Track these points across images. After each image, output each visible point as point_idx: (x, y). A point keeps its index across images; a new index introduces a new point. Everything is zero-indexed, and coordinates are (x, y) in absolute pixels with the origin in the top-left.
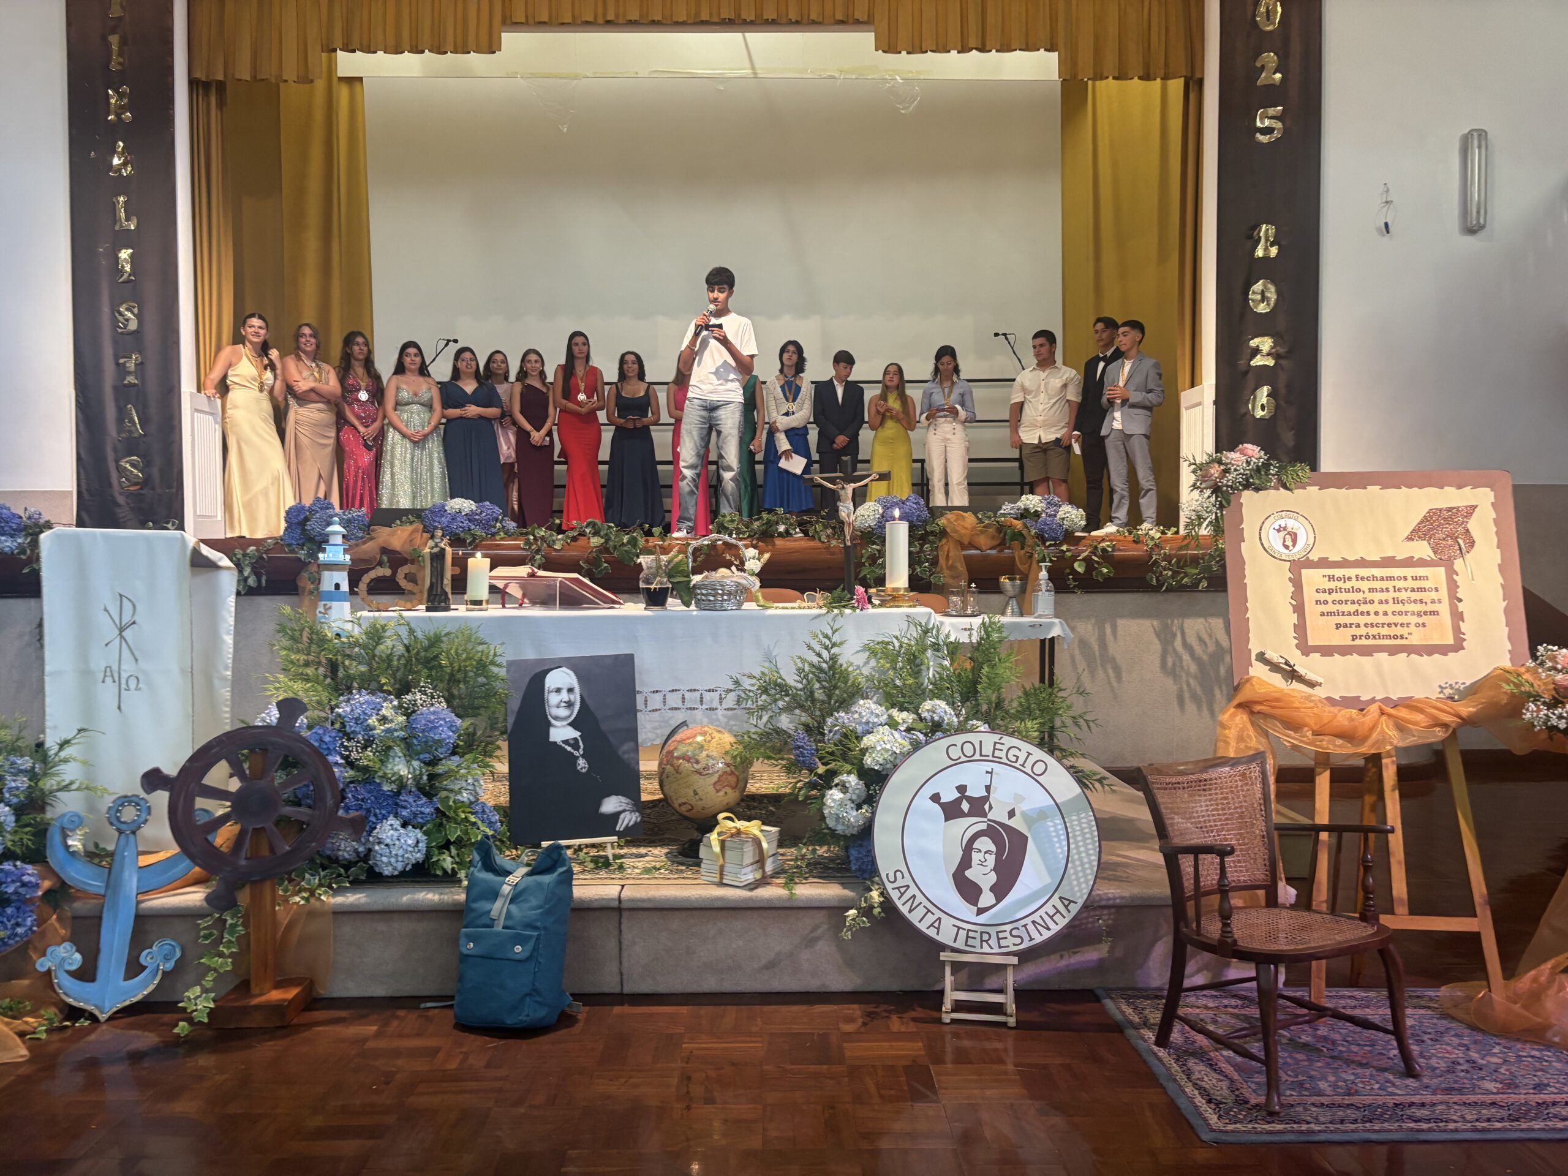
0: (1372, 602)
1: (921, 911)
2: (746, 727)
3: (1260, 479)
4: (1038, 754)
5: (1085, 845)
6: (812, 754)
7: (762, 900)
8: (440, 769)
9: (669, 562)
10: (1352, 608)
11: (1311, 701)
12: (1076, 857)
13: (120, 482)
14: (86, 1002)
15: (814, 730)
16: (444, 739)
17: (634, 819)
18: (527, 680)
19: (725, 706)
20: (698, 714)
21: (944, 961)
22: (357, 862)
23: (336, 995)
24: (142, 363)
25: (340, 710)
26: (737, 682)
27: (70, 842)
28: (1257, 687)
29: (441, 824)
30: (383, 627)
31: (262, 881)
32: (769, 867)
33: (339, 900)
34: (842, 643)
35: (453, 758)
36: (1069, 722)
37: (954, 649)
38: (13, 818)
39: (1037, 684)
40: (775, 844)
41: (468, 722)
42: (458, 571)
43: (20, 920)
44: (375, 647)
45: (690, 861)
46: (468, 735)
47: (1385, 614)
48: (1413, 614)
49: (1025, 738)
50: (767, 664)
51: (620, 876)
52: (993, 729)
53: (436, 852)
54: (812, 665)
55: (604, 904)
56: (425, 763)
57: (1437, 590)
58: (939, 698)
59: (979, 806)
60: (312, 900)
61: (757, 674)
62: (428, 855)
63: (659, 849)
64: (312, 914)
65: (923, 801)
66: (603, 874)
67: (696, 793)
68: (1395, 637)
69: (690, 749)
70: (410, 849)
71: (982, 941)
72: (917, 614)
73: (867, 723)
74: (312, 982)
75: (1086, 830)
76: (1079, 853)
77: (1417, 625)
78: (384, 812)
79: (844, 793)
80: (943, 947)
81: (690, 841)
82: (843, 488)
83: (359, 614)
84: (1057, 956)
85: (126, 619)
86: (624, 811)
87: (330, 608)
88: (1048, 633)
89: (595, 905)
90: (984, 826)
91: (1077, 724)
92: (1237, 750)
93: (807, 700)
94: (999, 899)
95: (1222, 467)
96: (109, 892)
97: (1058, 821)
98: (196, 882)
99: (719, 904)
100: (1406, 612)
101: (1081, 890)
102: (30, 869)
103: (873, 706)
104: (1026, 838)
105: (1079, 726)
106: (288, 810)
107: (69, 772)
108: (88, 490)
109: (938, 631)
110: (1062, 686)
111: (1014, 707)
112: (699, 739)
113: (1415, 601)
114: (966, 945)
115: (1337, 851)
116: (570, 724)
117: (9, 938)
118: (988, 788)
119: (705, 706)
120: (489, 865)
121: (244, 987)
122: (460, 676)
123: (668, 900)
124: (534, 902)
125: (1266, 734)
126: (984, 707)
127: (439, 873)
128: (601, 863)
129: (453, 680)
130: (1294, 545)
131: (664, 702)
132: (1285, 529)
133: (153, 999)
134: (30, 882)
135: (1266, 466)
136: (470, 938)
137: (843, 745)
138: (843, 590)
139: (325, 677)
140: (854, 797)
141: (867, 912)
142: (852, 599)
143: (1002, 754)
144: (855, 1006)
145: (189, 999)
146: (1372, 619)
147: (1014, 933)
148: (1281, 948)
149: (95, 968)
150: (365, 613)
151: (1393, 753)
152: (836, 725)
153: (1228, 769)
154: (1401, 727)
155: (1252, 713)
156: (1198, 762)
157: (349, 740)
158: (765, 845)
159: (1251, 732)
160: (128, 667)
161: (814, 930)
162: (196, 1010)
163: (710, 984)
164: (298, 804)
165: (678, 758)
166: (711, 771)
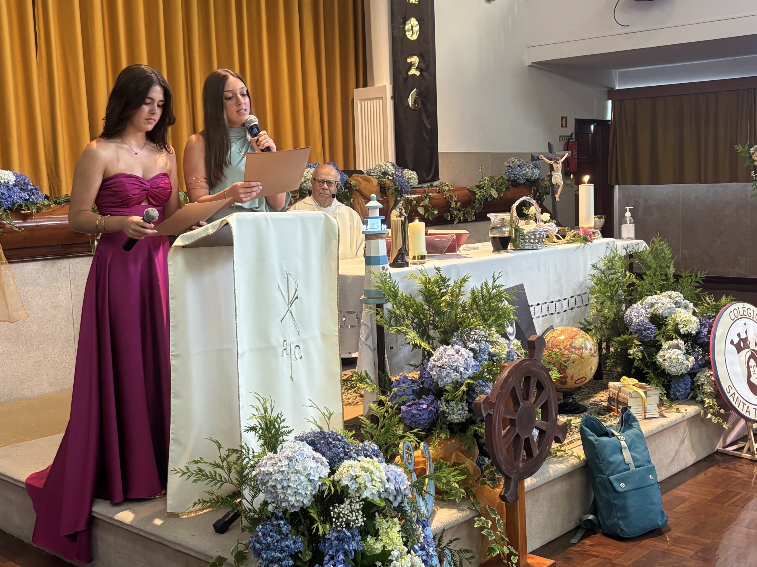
1: (742, 404)
59: (746, 343)
65: (729, 345)
67: (592, 369)
69: (583, 341)
90: (749, 353)
116: (515, 337)
118: (746, 332)
136: (620, 480)
161: (684, 433)
165: (579, 349)
166: (597, 354)
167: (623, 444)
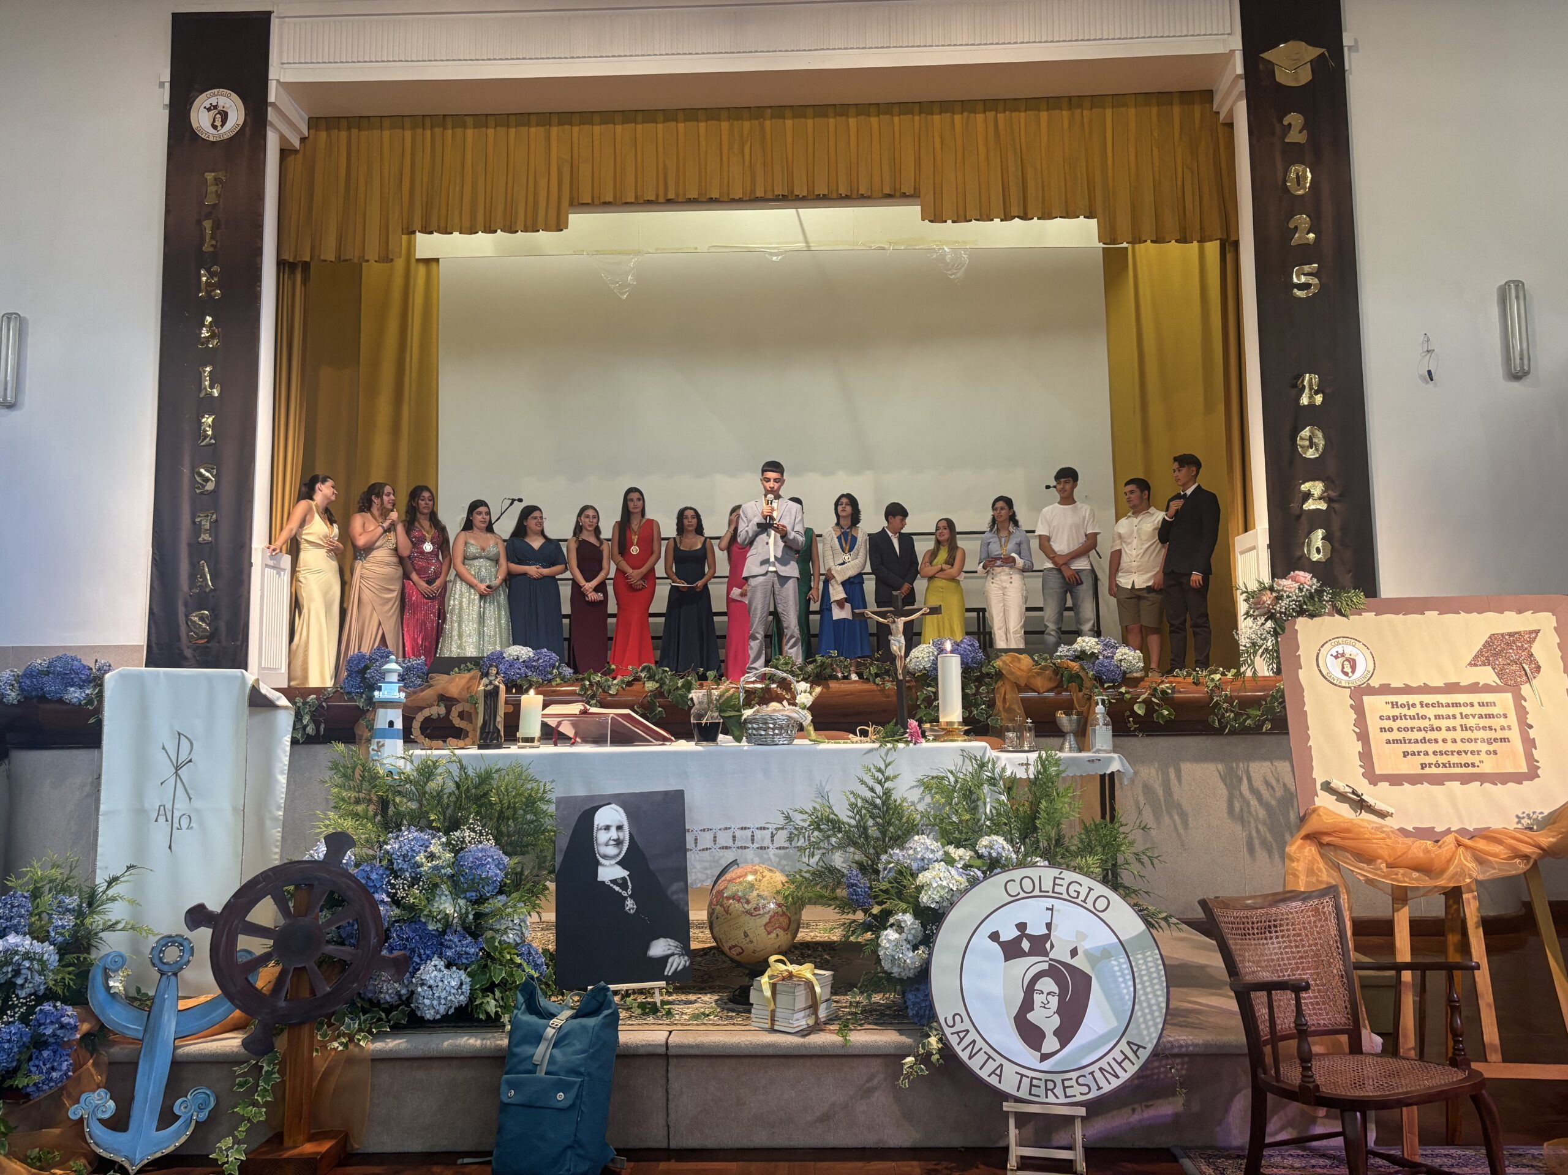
0: (1439, 729)
1: (981, 1058)
2: (798, 866)
3: (1314, 605)
4: (1100, 889)
5: (1152, 985)
6: (865, 892)
7: (815, 1047)
8: (486, 908)
9: (720, 696)
10: (1419, 735)
11: (1383, 832)
12: (1143, 998)
13: (188, 635)
14: (117, 1152)
15: (869, 869)
16: (492, 877)
17: (683, 962)
18: (576, 817)
19: (776, 845)
20: (749, 854)
21: (1008, 1112)
22: (399, 1005)
23: (371, 1150)
24: (216, 521)
25: (388, 847)
26: (788, 818)
27: (111, 984)
28: (1324, 817)
29: (486, 966)
30: (434, 763)
31: (301, 1023)
32: (822, 1013)
33: (379, 1045)
34: (895, 777)
35: (499, 897)
36: (1131, 858)
37: (1011, 785)
38: (57, 957)
39: (1098, 819)
40: (828, 989)
41: (516, 859)
42: (511, 709)
43: (56, 1064)
44: (426, 784)
45: (740, 1007)
46: (516, 874)
47: (1454, 741)
48: (1483, 741)
49: (1087, 874)
50: (819, 800)
51: (668, 1022)
52: (1053, 864)
53: (480, 995)
54: (865, 800)
55: (651, 1050)
56: (471, 901)
57: (1505, 716)
58: (997, 834)
59: (1040, 945)
60: (351, 1046)
61: (809, 809)
62: (472, 998)
63: (709, 995)
64: (350, 1061)
65: (981, 939)
66: (650, 1019)
67: (746, 935)
68: (1467, 765)
69: (741, 888)
70: (453, 991)
71: (1047, 1090)
72: (972, 748)
73: (923, 859)
74: (347, 1135)
75: (1153, 970)
76: (1146, 994)
77: (1488, 753)
78: (428, 952)
79: (900, 934)
80: (1006, 1097)
81: (741, 988)
82: (894, 622)
83: (411, 752)
84: (1129, 1110)
85: (183, 757)
86: (673, 954)
87: (383, 745)
88: (1108, 767)
89: (642, 1051)
90: (1045, 966)
91: (1139, 861)
92: (1308, 883)
93: (860, 837)
94: (1064, 1044)
95: (1274, 594)
96: (148, 1036)
97: (1123, 959)
98: (235, 1028)
99: (770, 1052)
100: (1476, 740)
101: (1149, 1034)
102: (70, 1010)
103: (928, 842)
104: (1090, 978)
105: (1142, 863)
106: (330, 949)
107: (116, 911)
108: (157, 644)
109: (994, 764)
110: (1123, 820)
111: (1074, 844)
112: (750, 878)
113: (1484, 728)
114: (1030, 1094)
115: (1421, 989)
116: (618, 863)
117: (43, 1084)
118: (1049, 926)
119: (756, 845)
120: (533, 1008)
121: (277, 1139)
122: (509, 813)
123: (717, 1046)
124: (578, 1046)
125: (1338, 868)
126: (1043, 844)
127: (482, 1017)
128: (650, 1010)
129: (502, 817)
130: (1353, 672)
131: (715, 841)
132: (1343, 655)
133: (185, 1153)
134: (69, 1024)
135: (1319, 592)
136: (511, 1085)
137: (898, 883)
138: (896, 724)
139: (376, 815)
140: (910, 937)
141: (925, 1058)
142: (905, 733)
143: (1063, 890)
144: (914, 1163)
145: (220, 1149)
146: (1441, 747)
147: (1081, 1081)
148: (1367, 1094)
149: (128, 1117)
150: (418, 752)
151: (1474, 887)
152: (890, 862)
153: (1299, 903)
154: (1480, 859)
155: (1321, 845)
156: (1267, 895)
157: (396, 878)
158: (818, 990)
159: (1321, 864)
160: (181, 806)
161: (869, 1080)
162: (227, 1162)
163: (761, 1139)
164: (343, 944)
165: (728, 898)
166: (761, 912)
167: (550, 1032)
